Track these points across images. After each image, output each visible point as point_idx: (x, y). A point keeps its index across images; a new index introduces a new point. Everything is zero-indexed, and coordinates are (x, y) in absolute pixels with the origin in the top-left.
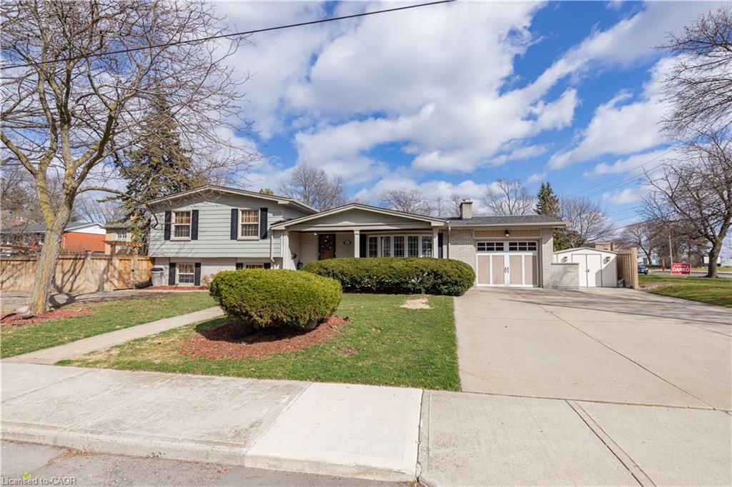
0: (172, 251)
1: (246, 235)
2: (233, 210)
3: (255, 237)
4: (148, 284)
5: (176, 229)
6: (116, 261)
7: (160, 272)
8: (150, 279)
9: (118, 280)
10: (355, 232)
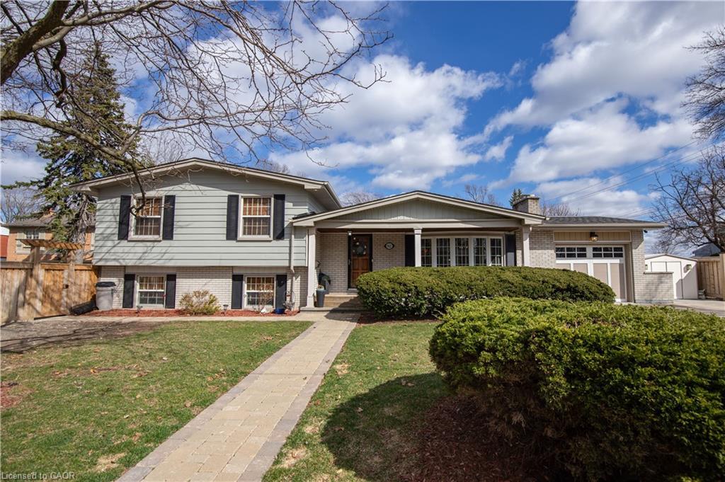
0: (131, 256)
1: (249, 234)
2: (230, 197)
3: (266, 237)
4: (91, 307)
5: (137, 223)
6: (40, 272)
7: (110, 288)
8: (94, 299)
9: (43, 302)
10: (416, 232)
